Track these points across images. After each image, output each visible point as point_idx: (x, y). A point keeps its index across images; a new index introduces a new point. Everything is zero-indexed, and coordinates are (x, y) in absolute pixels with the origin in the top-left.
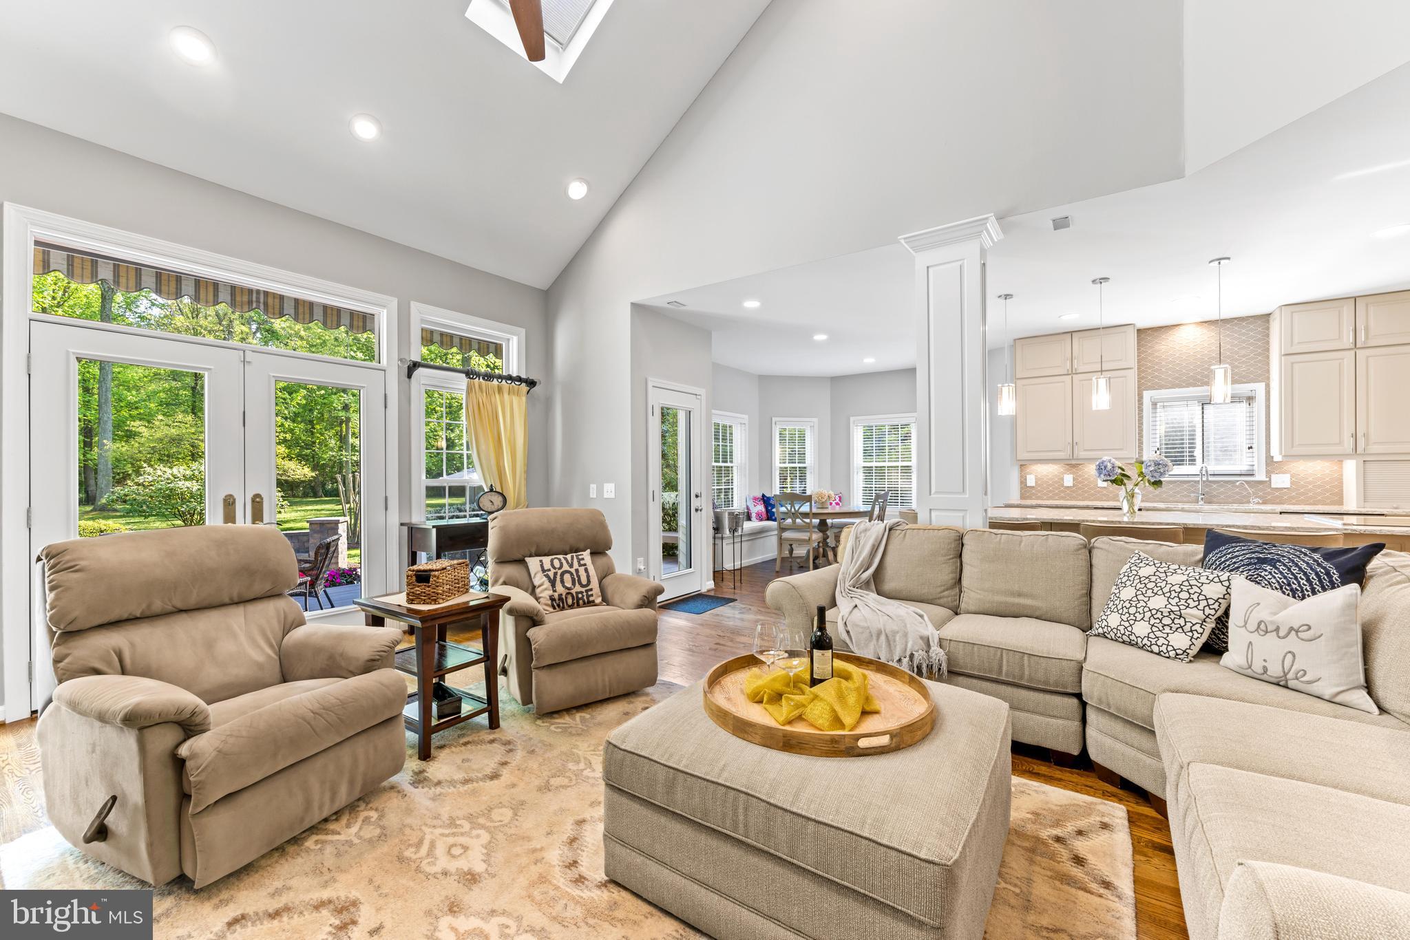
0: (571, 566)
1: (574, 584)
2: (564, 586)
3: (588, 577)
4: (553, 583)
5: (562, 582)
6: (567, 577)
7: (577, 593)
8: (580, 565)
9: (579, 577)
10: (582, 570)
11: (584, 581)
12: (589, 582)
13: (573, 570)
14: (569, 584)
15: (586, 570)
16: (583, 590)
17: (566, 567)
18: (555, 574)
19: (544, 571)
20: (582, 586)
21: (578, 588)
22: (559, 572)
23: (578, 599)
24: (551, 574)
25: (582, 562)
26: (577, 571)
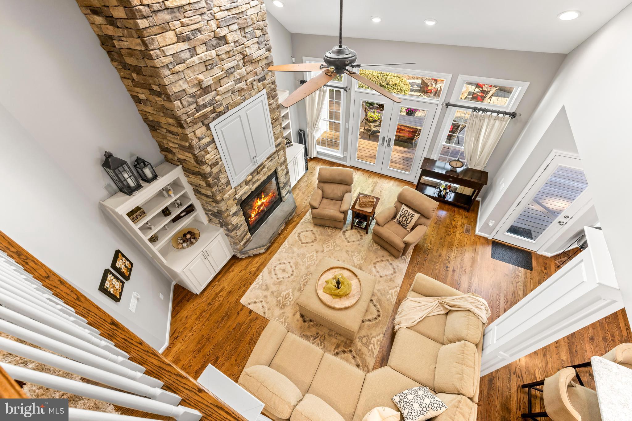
0: (408, 216)
1: (405, 221)
2: (402, 219)
3: (410, 222)
4: (401, 216)
5: (403, 218)
6: (405, 218)
7: (404, 223)
8: (411, 217)
9: (407, 220)
10: (410, 219)
11: (408, 222)
12: (409, 223)
13: (407, 217)
14: (403, 220)
15: (411, 220)
16: (406, 224)
17: (407, 215)
18: (403, 215)
19: (402, 212)
20: (406, 223)
21: (405, 222)
22: (404, 215)
23: (403, 225)
24: (402, 214)
25: (412, 217)
26: (408, 218)
